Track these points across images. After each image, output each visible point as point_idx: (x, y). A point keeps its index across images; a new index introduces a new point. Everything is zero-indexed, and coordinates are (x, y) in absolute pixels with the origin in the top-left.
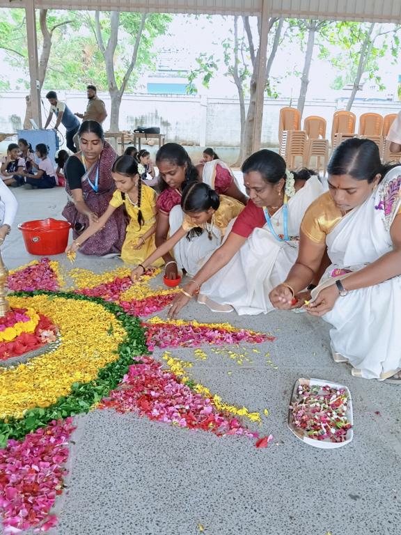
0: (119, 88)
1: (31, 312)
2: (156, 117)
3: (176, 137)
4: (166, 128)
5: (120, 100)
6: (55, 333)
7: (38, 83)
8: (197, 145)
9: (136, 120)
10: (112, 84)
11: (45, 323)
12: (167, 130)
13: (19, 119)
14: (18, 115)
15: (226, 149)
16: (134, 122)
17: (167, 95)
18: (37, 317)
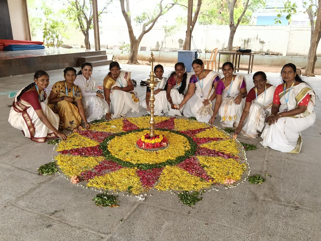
0: (235, 25)
1: (161, 136)
2: (257, 38)
3: (268, 50)
4: (262, 44)
5: (235, 31)
6: (167, 144)
7: (191, 27)
8: (281, 55)
9: (245, 40)
10: (231, 23)
11: (164, 140)
12: (263, 46)
13: (182, 41)
14: (182, 39)
15: (300, 58)
16: (244, 41)
17: (265, 26)
18: (162, 138)
